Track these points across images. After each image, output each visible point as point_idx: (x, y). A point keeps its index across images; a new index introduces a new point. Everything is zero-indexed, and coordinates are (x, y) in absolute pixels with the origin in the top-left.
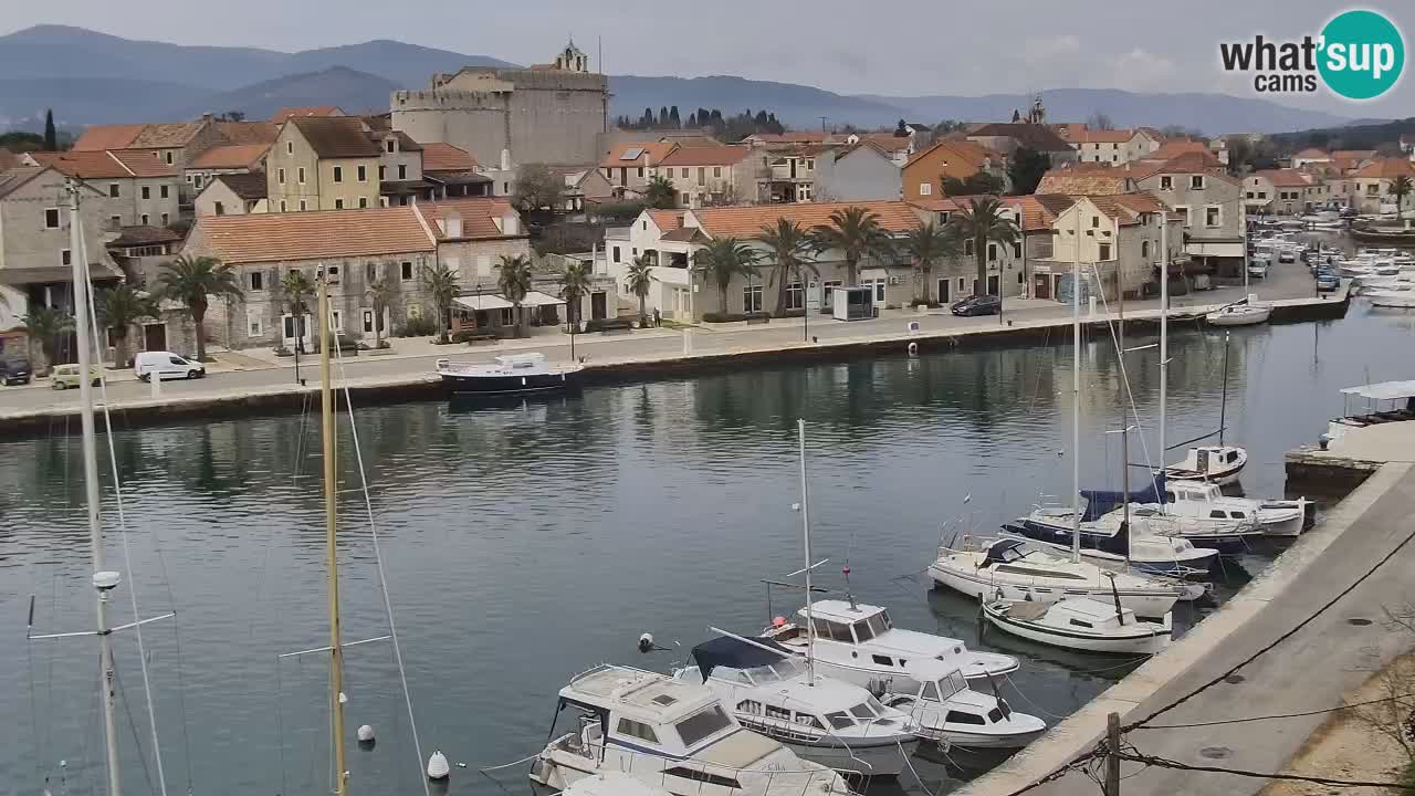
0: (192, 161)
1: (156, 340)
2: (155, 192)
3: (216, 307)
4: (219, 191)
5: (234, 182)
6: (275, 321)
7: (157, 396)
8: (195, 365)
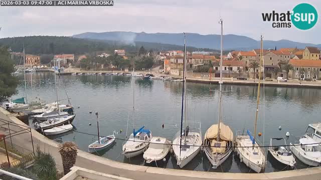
0: (293, 53)
1: (282, 76)
2: (287, 57)
3: (291, 72)
4: (296, 57)
5: (298, 56)
6: (300, 75)
7: (279, 83)
8: (286, 80)
